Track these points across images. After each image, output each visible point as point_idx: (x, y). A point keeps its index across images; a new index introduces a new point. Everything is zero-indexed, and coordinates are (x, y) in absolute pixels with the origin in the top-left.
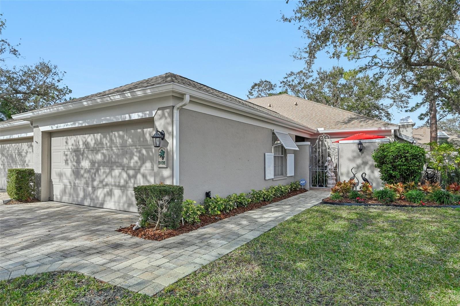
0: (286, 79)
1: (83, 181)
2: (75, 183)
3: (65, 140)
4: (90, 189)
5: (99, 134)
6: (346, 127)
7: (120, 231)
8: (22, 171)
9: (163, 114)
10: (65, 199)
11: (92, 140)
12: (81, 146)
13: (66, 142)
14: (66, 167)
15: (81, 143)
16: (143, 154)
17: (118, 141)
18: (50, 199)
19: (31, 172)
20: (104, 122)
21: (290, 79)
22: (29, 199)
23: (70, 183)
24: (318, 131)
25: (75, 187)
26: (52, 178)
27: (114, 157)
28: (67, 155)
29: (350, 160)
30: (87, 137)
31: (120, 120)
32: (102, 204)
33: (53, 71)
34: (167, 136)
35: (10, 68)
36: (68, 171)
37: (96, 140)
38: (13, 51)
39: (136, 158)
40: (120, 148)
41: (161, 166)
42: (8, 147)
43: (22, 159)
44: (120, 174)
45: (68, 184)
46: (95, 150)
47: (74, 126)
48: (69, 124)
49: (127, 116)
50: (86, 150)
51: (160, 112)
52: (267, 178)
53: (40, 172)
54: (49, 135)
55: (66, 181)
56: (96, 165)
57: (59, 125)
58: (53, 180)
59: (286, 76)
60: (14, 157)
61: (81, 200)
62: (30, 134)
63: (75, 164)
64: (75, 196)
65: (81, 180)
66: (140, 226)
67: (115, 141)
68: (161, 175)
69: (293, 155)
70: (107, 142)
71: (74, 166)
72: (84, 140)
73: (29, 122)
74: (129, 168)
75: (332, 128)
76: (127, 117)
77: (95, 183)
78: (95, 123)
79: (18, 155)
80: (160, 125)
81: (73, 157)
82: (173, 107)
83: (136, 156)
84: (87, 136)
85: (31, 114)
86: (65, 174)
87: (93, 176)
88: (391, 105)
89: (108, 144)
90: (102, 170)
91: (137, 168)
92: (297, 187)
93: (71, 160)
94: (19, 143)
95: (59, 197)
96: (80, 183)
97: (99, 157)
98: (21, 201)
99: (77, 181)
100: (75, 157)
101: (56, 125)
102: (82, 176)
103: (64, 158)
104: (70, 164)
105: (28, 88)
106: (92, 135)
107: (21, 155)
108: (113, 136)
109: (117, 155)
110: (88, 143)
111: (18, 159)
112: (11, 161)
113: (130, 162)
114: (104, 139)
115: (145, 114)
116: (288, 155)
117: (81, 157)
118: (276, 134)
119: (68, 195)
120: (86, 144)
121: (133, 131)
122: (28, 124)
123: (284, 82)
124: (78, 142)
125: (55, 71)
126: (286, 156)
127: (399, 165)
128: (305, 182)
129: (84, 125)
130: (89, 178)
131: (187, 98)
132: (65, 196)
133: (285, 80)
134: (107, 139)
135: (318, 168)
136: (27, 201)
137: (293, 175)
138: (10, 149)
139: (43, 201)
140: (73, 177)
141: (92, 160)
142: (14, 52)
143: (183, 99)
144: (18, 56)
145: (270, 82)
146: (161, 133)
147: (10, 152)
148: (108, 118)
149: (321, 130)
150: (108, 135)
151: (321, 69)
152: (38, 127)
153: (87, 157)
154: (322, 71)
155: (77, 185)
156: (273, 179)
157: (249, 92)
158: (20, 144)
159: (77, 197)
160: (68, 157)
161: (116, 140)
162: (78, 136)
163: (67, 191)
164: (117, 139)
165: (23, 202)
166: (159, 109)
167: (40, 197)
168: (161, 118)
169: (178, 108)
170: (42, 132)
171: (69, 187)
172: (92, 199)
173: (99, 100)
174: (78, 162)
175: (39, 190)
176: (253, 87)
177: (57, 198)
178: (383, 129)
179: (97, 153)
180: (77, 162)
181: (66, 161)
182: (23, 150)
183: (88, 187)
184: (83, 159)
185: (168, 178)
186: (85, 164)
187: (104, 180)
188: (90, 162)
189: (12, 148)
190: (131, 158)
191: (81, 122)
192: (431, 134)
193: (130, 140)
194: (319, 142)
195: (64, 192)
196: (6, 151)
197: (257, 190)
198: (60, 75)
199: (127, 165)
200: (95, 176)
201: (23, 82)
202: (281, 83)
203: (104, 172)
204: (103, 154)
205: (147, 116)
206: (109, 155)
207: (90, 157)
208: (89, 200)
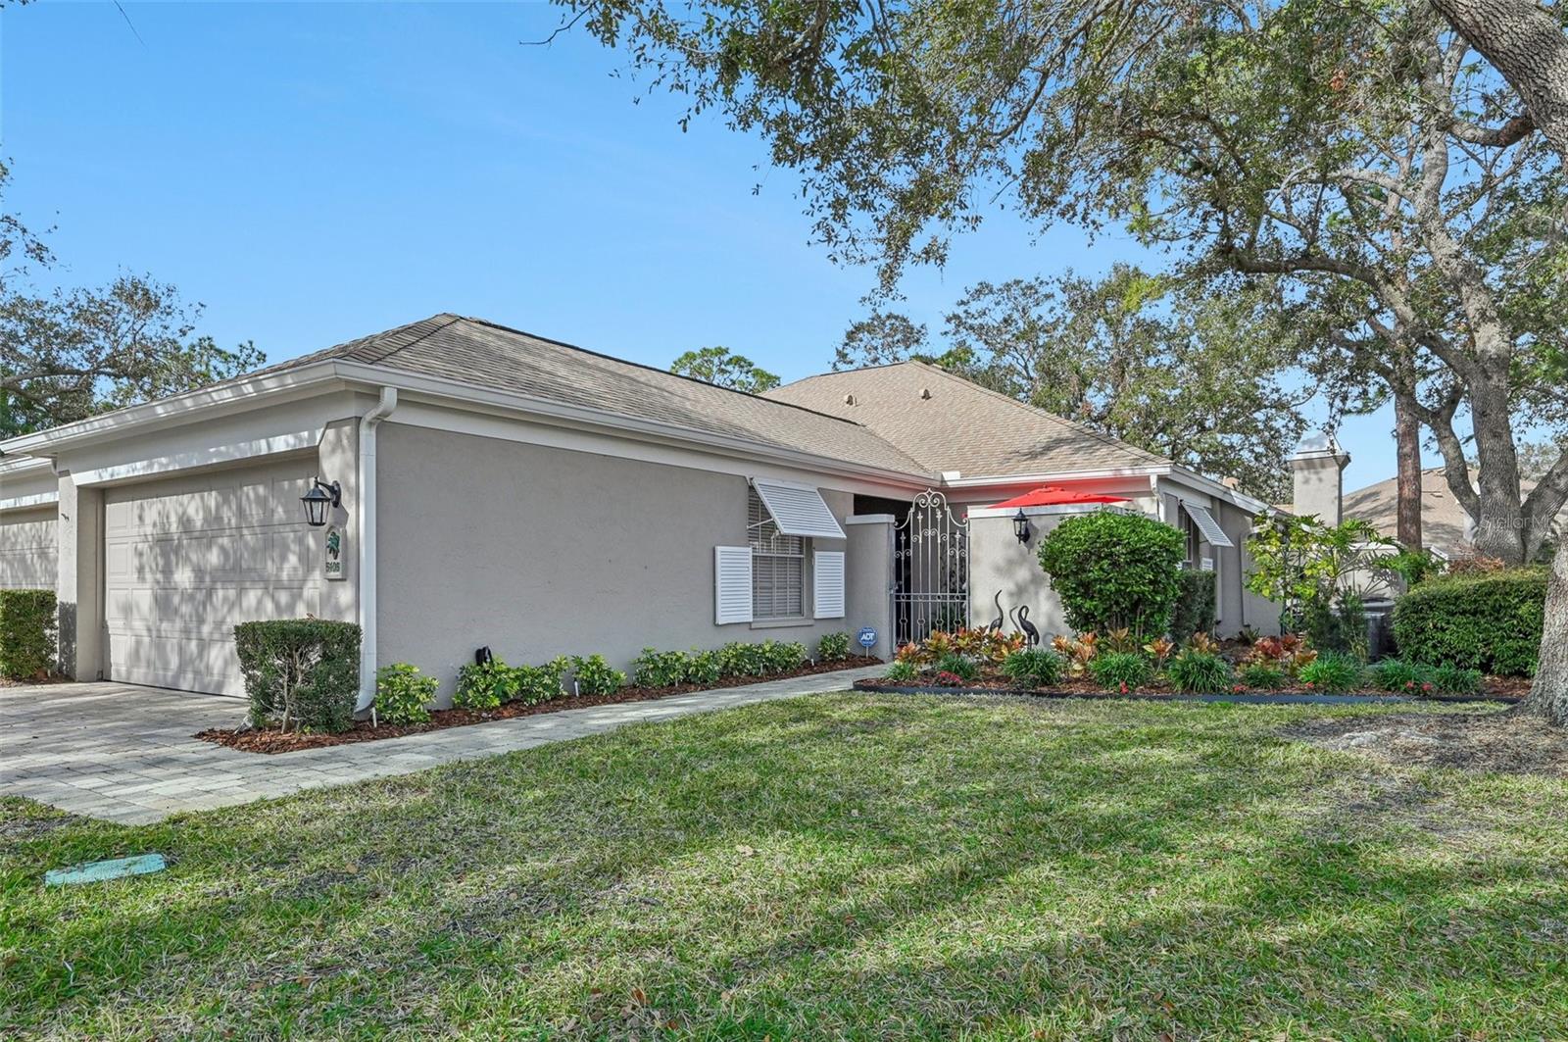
0: (964, 308)
1: (179, 624)
2: (159, 631)
3: (136, 512)
4: (193, 645)
5: (214, 493)
6: (1027, 469)
7: (201, 735)
8: (21, 596)
9: (339, 439)
10: (139, 674)
11: (197, 511)
12: (174, 528)
13: (141, 518)
14: (140, 586)
15: (173, 519)
16: (308, 549)
17: (255, 513)
18: (103, 676)
19: (46, 601)
20: (215, 461)
21: (975, 307)
22: (40, 675)
23: (149, 630)
24: (943, 481)
25: (159, 642)
26: (107, 618)
27: (246, 555)
28: (141, 554)
29: (998, 570)
30: (186, 502)
31: (249, 455)
32: (220, 685)
33: (164, 302)
34: (345, 497)
35: (45, 295)
36: (144, 597)
37: (206, 509)
38: (33, 251)
39: (293, 559)
40: (258, 530)
41: (333, 575)
42: (14, 534)
43: (49, 568)
44: (260, 602)
45: (145, 633)
46: (206, 538)
47: (149, 472)
48: (139, 465)
49: (263, 443)
50: (184, 536)
51: (331, 433)
52: (721, 621)
53: (74, 600)
54: (99, 496)
55: (139, 625)
56: (207, 579)
57: (116, 468)
58: (109, 623)
59: (965, 298)
60: (29, 561)
61: (173, 677)
62: (47, 498)
63: (159, 576)
64: (158, 664)
65: (173, 621)
66: (250, 725)
67: (248, 512)
68: (333, 600)
69: (843, 554)
70: (230, 514)
71: (158, 582)
72: (180, 511)
73: (48, 461)
74: (279, 585)
75: (986, 473)
76: (262, 447)
77: (206, 629)
78: (195, 463)
79: (39, 557)
80: (332, 468)
81: (155, 558)
82: (359, 419)
83: (294, 553)
84: (185, 498)
85: (43, 438)
86: (138, 607)
87: (201, 608)
88: (1310, 393)
89: (233, 521)
90: (220, 593)
91: (296, 584)
92: (840, 649)
93: (151, 568)
94: (41, 521)
95: (123, 669)
96: (172, 630)
97: (214, 558)
98: (19, 680)
99: (165, 625)
100: (159, 558)
101: (110, 469)
102: (176, 611)
103: (136, 562)
104: (148, 576)
105: (91, 357)
106: (197, 496)
107: (47, 558)
108: (244, 498)
109: (254, 552)
110: (189, 520)
111: (38, 567)
112: (21, 575)
113: (280, 569)
114: (225, 508)
115: (301, 440)
116: (817, 554)
117: (173, 558)
118: (759, 490)
119: (143, 663)
120: (185, 522)
121: (286, 484)
122: (48, 467)
123: (956, 317)
124: (168, 518)
125: (168, 303)
126: (810, 556)
127: (1095, 580)
128: (875, 637)
129: (171, 468)
130: (191, 616)
131: (389, 397)
132: (138, 667)
133: (960, 311)
134: (230, 507)
135: (948, 594)
136: (33, 680)
137: (842, 614)
138: (20, 540)
139: (80, 682)
140: (155, 614)
141: (199, 566)
142: (38, 251)
143: (379, 397)
144: (52, 264)
145: (905, 320)
146: (331, 489)
147: (19, 547)
148: (223, 448)
149: (953, 478)
150: (232, 497)
151: (1070, 271)
152: (67, 473)
153: (188, 559)
154: (1074, 280)
155: (163, 634)
156: (750, 623)
157: (839, 352)
158: (44, 523)
159: (166, 669)
160: (145, 557)
161: (251, 510)
162: (167, 498)
163: (143, 653)
164: (253, 506)
165: (25, 682)
166: (328, 426)
167: (73, 668)
168: (333, 451)
169: (370, 424)
170: (78, 487)
171: (146, 640)
172: (197, 673)
173: (189, 403)
174: (167, 572)
175: (71, 651)
176: (851, 336)
177: (118, 672)
178: (1127, 473)
179: (209, 547)
180: (163, 572)
181: (141, 570)
182: (52, 541)
183: (189, 639)
184: (177, 564)
185: (348, 608)
186: (183, 577)
187: (224, 618)
188: (193, 570)
189: (24, 535)
190: (283, 558)
191: (164, 460)
192: (1401, 489)
193: (280, 510)
194: (915, 514)
195: (135, 656)
196: (8, 545)
197: (661, 649)
198: (189, 314)
199: (273, 578)
200: (205, 608)
201: (73, 339)
202: (949, 320)
203: (225, 599)
204: (222, 549)
205: (305, 445)
206: (235, 552)
207: (194, 557)
208: (190, 676)
